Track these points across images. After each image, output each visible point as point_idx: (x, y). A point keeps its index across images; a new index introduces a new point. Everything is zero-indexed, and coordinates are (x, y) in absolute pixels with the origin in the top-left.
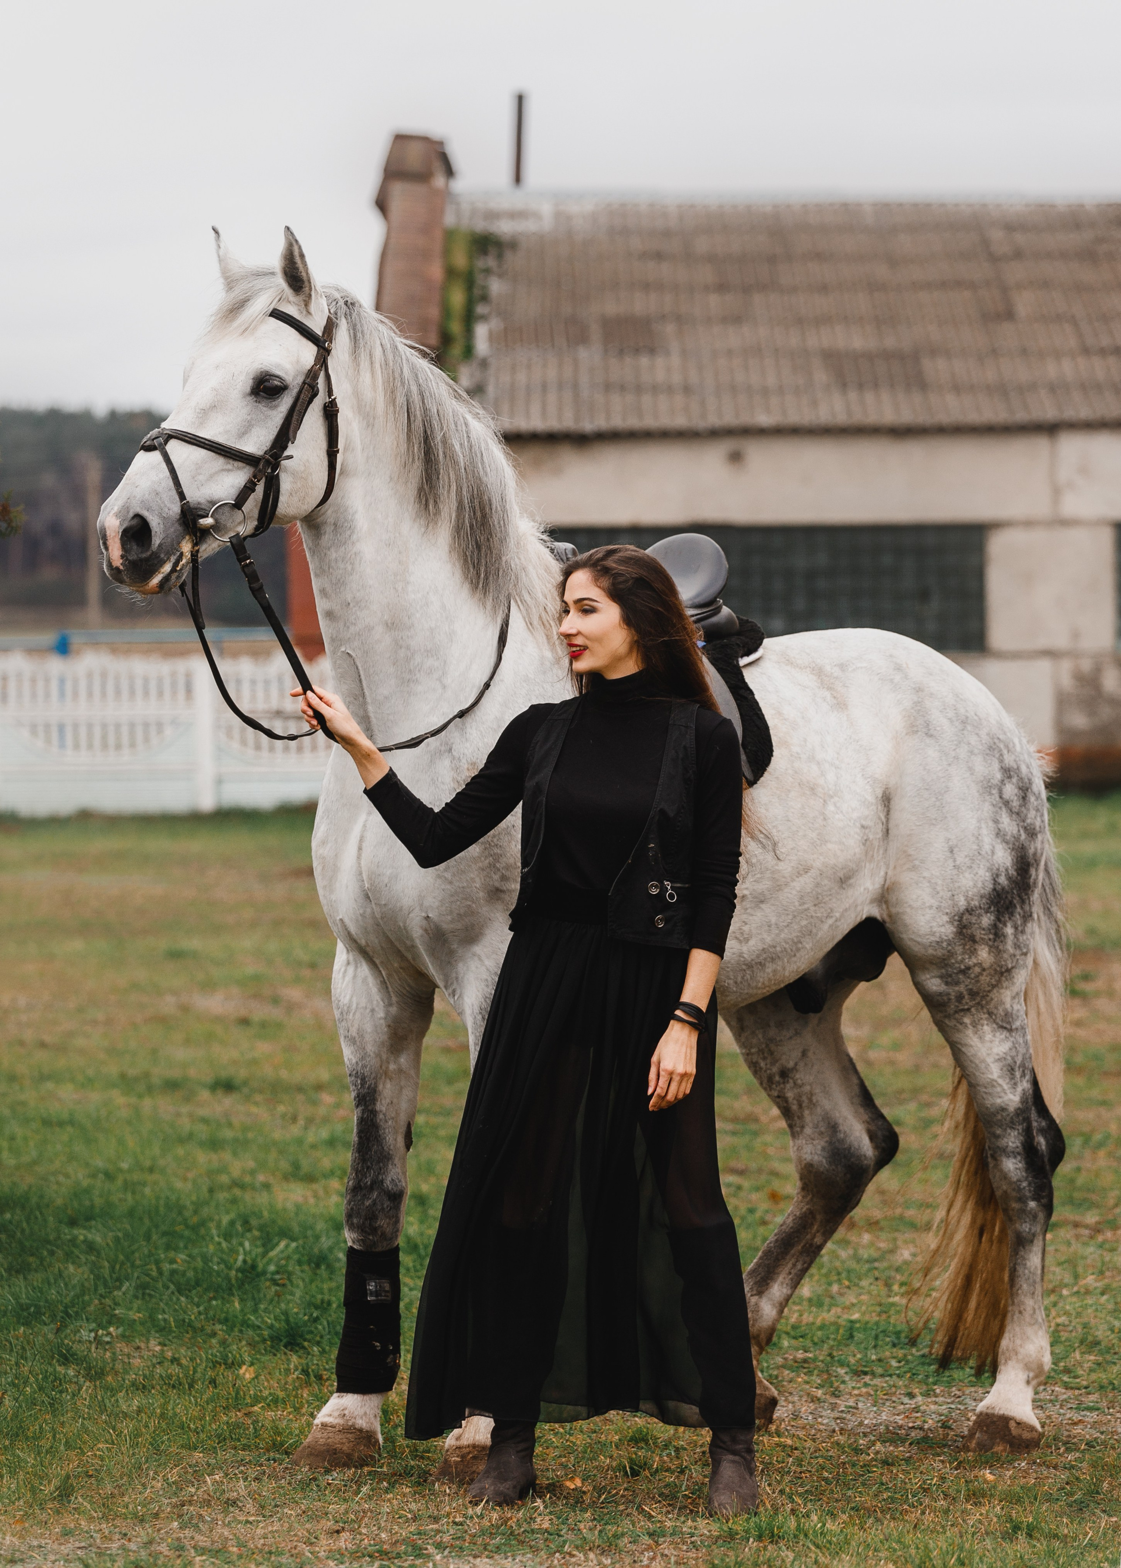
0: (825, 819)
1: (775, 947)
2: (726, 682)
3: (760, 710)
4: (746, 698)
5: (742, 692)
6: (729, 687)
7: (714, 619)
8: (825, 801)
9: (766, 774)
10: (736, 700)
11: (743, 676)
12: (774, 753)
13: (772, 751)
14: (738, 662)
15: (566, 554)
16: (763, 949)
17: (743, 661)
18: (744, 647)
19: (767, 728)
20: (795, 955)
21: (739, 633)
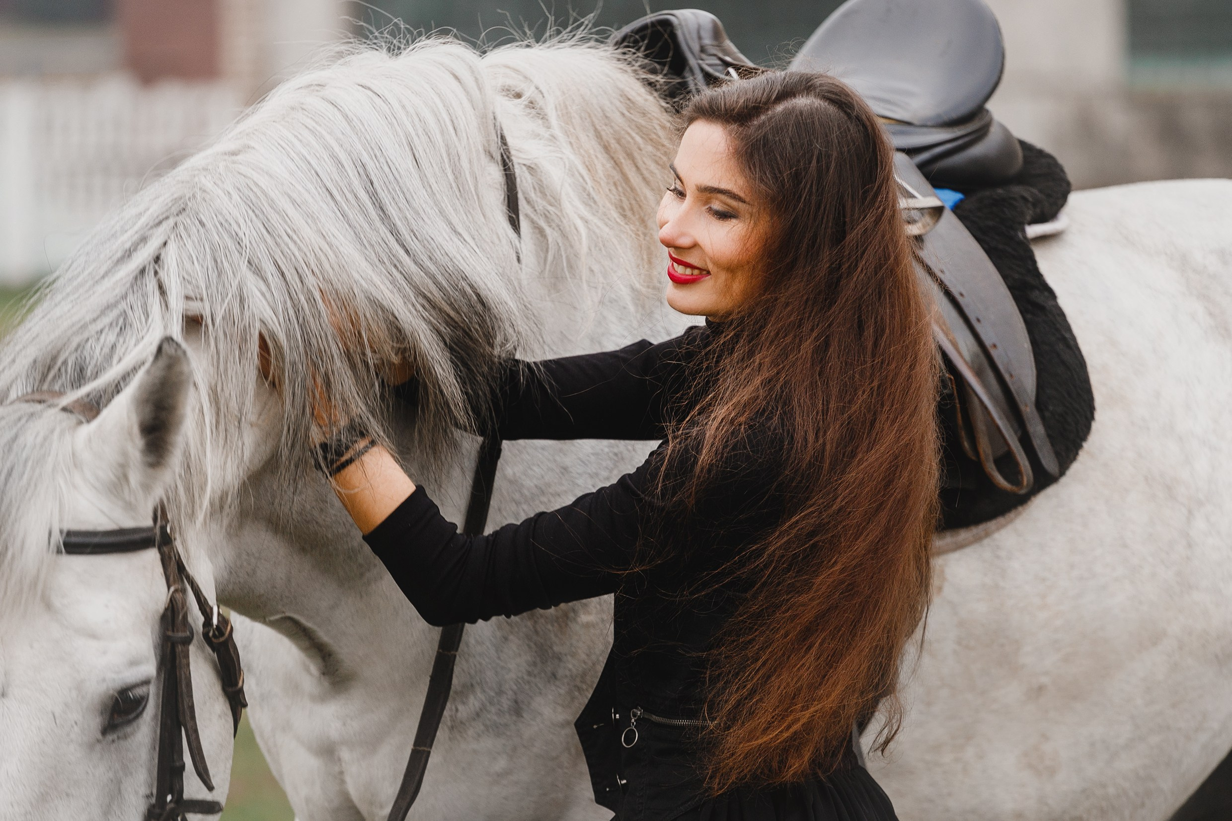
0: (1190, 545)
1: (1104, 786)
2: (1005, 277)
3: (1068, 328)
4: (1042, 308)
5: (1035, 295)
6: (1011, 288)
7: (978, 150)
8: (1190, 512)
9: (1082, 455)
10: (1023, 312)
11: (1034, 262)
12: (1097, 415)
13: (1091, 409)
14: (1024, 231)
15: (700, 38)
16: (1084, 791)
17: (1033, 231)
18: (1034, 205)
19: (1081, 364)
20: (1143, 805)
21: (1021, 178)
